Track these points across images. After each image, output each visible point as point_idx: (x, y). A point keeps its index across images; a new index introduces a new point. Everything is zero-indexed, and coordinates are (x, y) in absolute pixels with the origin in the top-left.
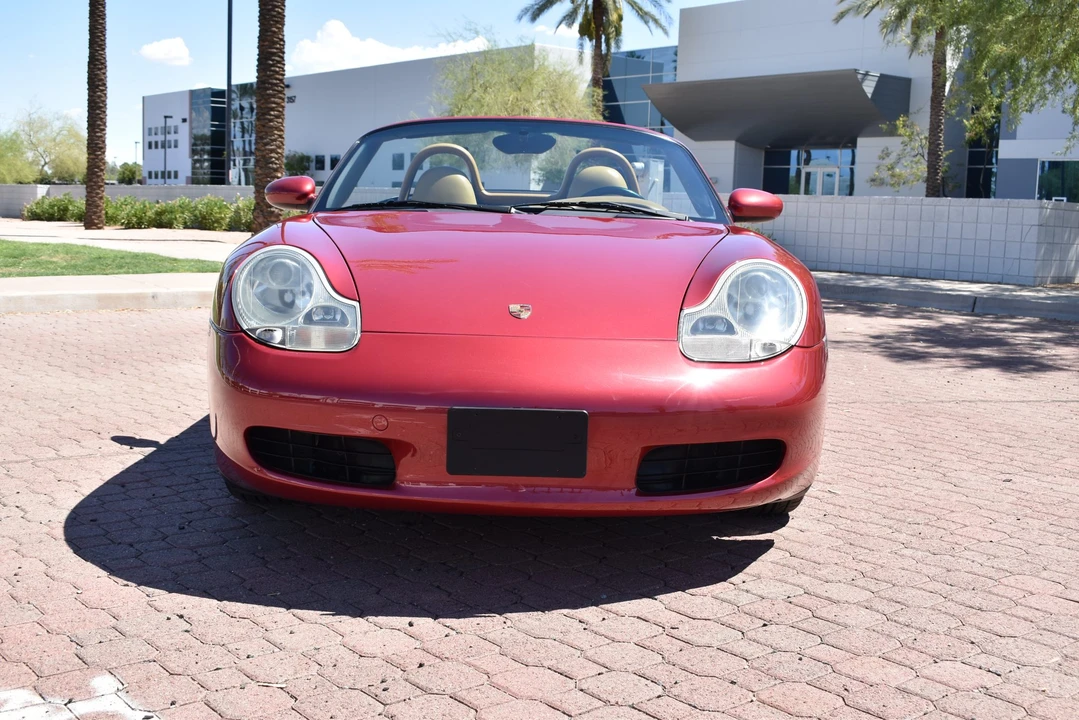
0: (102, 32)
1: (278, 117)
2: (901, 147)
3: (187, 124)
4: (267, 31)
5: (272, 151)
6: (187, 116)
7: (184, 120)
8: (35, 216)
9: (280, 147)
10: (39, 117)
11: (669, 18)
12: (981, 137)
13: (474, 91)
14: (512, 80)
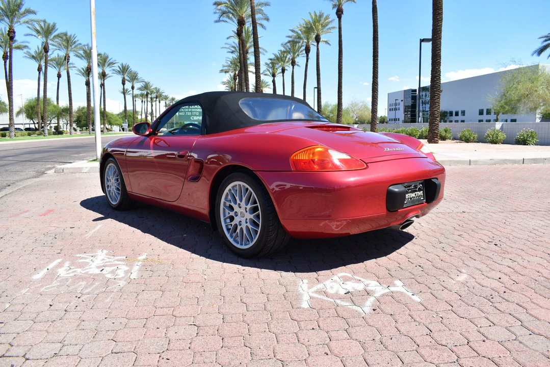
1: (438, 98)
5: (435, 111)
6: (403, 99)
7: (402, 101)
10: (355, 102)
13: (514, 84)
14: (530, 79)
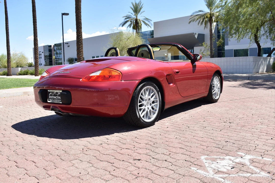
0: (36, 33)
1: (82, 49)
2: (204, 49)
3: (43, 53)
4: (78, 31)
5: (81, 56)
6: (43, 51)
8: (20, 74)
9: (82, 55)
10: (15, 53)
11: (152, 24)
12: (220, 45)
